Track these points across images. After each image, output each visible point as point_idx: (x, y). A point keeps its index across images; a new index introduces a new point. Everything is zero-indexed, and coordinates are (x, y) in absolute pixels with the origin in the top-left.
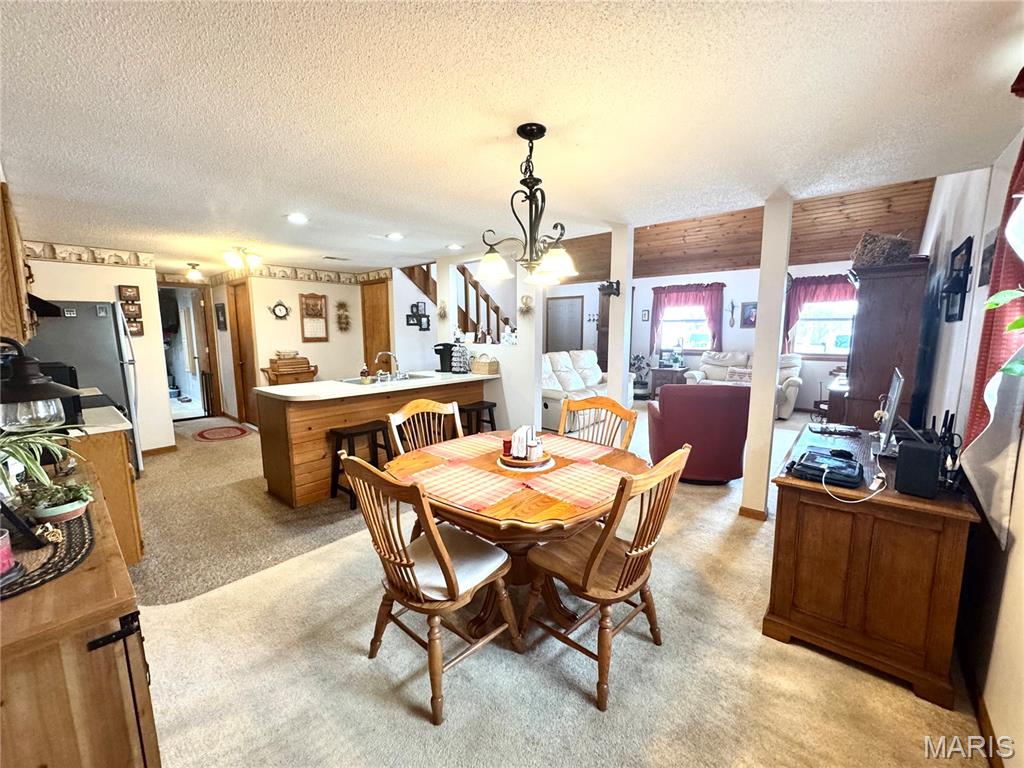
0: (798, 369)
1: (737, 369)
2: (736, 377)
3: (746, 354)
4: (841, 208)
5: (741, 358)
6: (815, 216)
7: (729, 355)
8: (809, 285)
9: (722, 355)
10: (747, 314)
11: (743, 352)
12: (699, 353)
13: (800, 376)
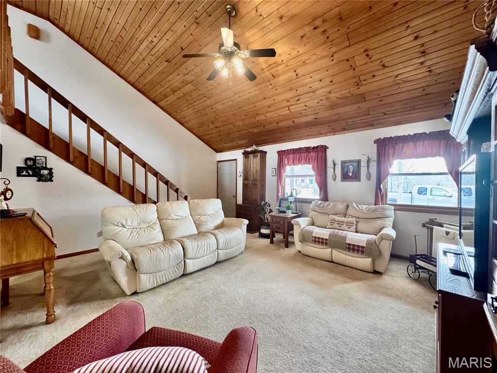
0: (392, 219)
1: (337, 218)
2: (336, 225)
3: (345, 204)
4: (422, 60)
5: (341, 207)
6: (396, 73)
7: (332, 204)
8: (396, 144)
9: (327, 203)
10: (346, 170)
11: (343, 202)
12: (309, 201)
13: (393, 228)
